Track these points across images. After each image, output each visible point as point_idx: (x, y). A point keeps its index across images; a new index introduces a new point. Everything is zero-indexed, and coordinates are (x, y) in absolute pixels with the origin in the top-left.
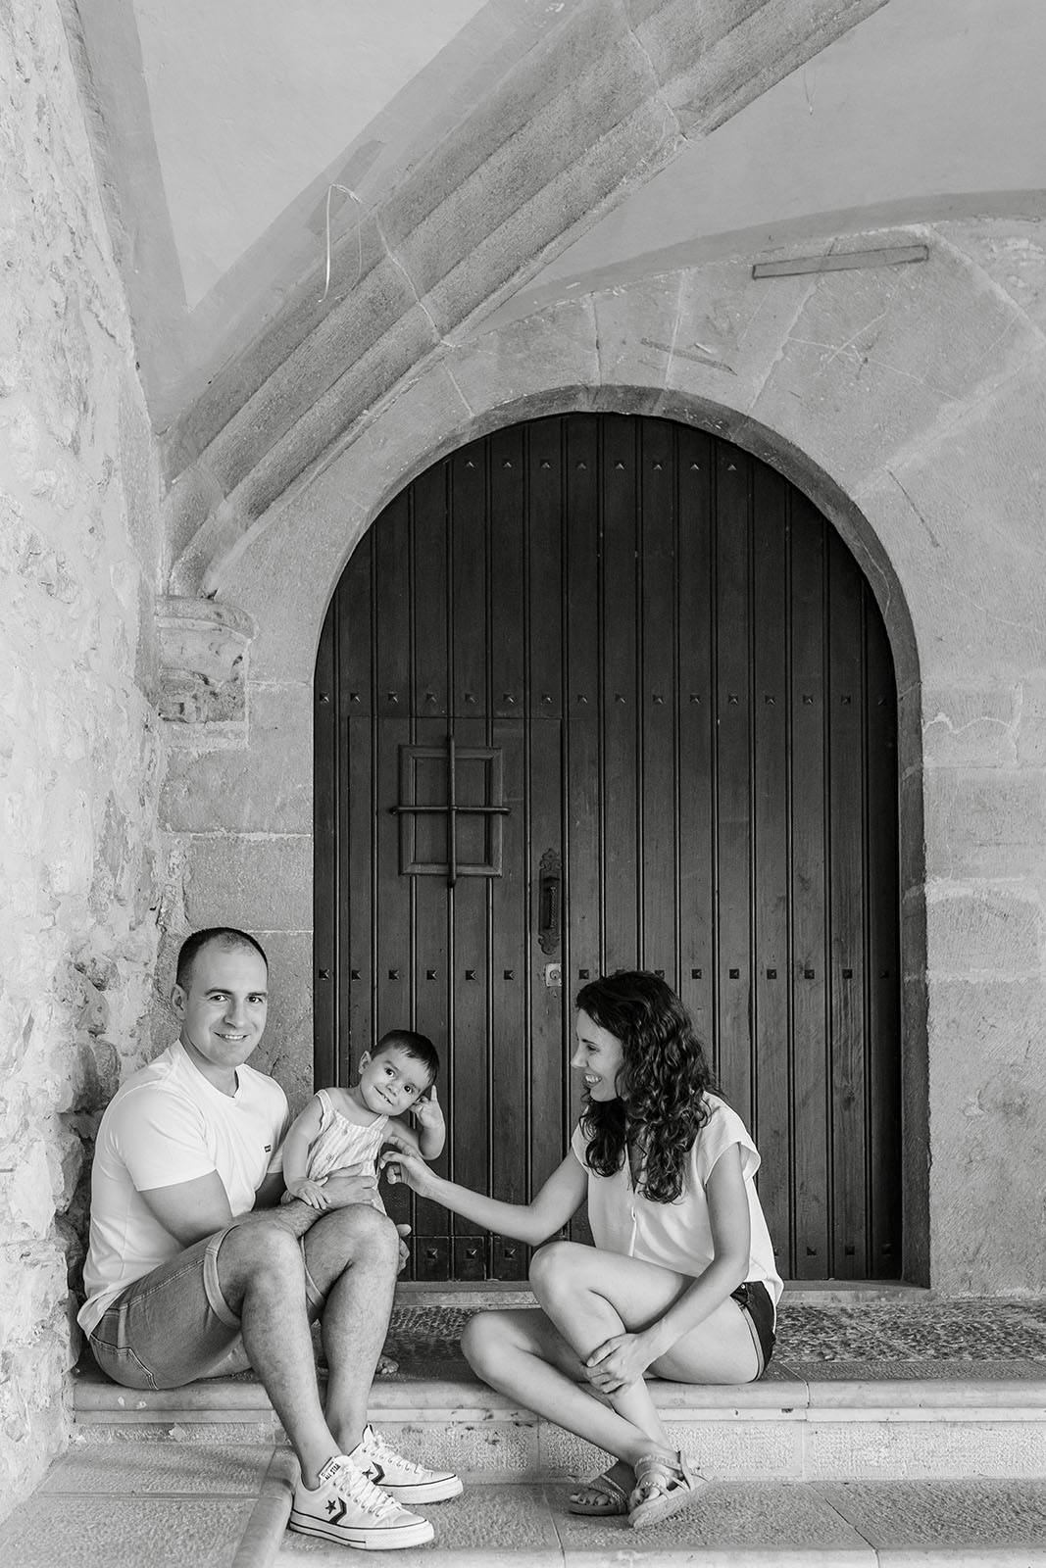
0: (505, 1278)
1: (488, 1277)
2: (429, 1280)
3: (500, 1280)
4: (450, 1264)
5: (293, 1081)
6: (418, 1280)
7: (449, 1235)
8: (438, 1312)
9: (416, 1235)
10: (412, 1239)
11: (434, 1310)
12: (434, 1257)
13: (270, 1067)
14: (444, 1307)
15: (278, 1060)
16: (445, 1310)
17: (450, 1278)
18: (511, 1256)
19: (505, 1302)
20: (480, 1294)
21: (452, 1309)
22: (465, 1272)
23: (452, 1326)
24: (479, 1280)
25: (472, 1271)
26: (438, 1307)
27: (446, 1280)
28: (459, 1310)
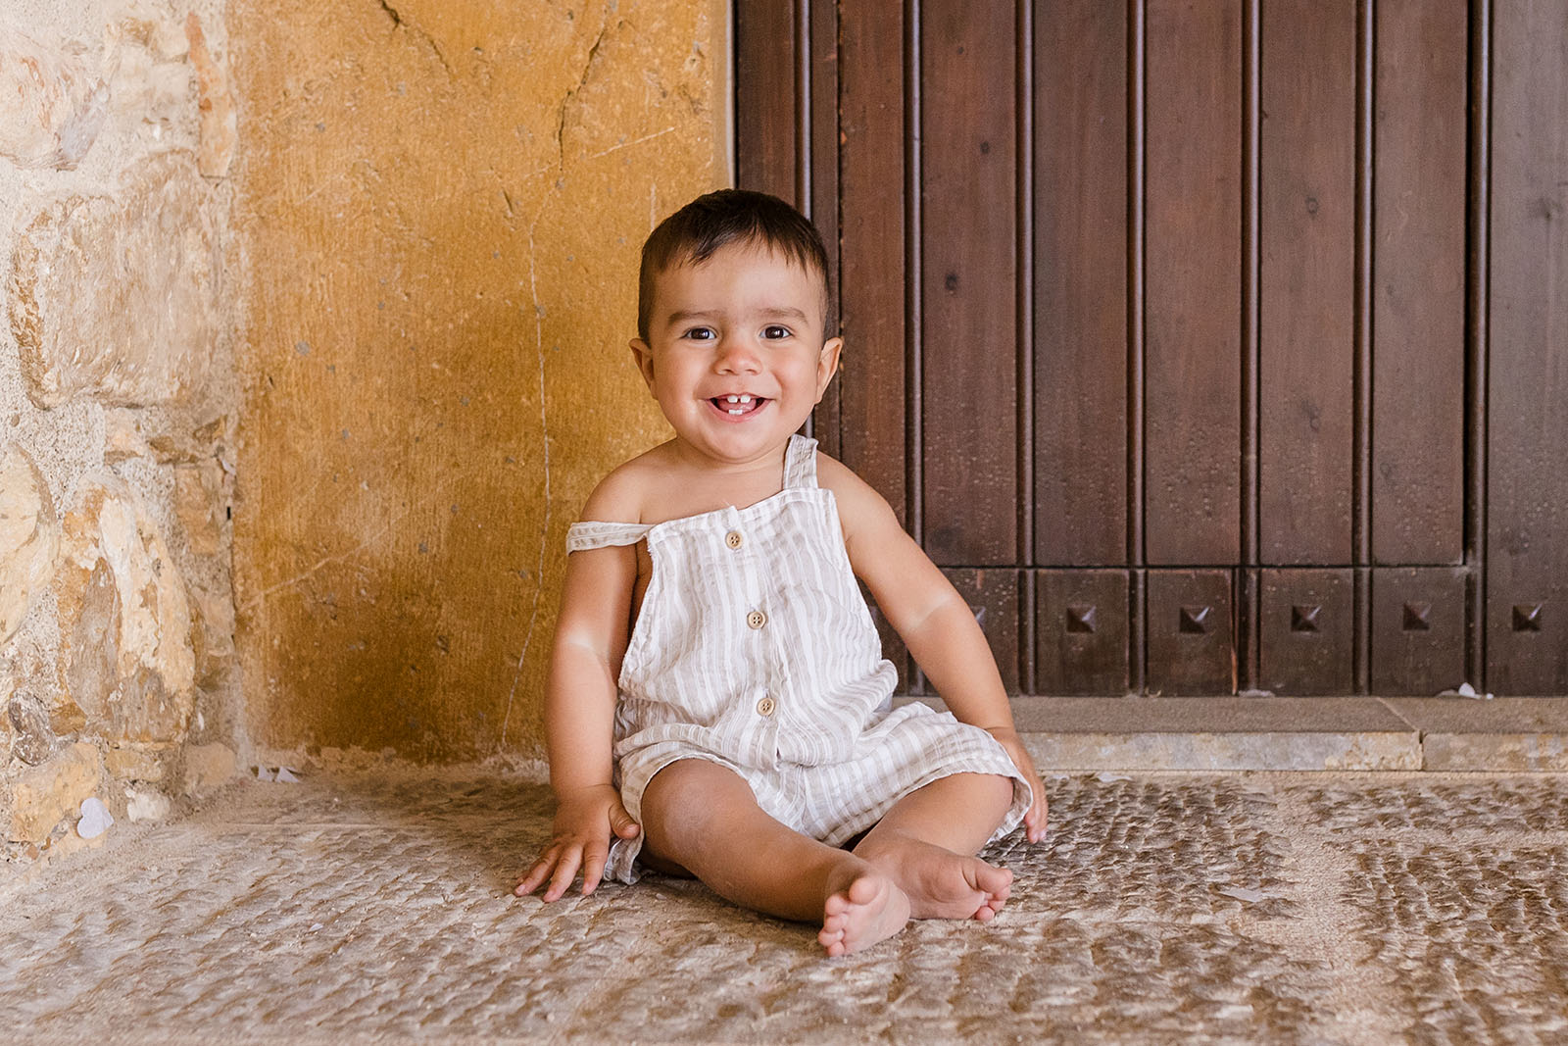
0: (1294, 689)
1: (1243, 684)
2: (1074, 692)
3: (1278, 693)
4: (1133, 647)
5: (651, 99)
6: (1039, 692)
7: (1130, 565)
8: (1084, 796)
9: (1035, 566)
10: (1022, 576)
11: (1075, 787)
12: (1086, 628)
13: (581, 56)
14: (1106, 778)
15: (604, 34)
16: (1110, 790)
17: (1132, 686)
18: (1309, 627)
19: (1295, 763)
20: (1217, 741)
21: (1131, 785)
22: (1176, 669)
23: (1124, 854)
24: (1216, 693)
25: (1195, 669)
26: (1090, 779)
27: (1119, 693)
28: (1152, 789)
